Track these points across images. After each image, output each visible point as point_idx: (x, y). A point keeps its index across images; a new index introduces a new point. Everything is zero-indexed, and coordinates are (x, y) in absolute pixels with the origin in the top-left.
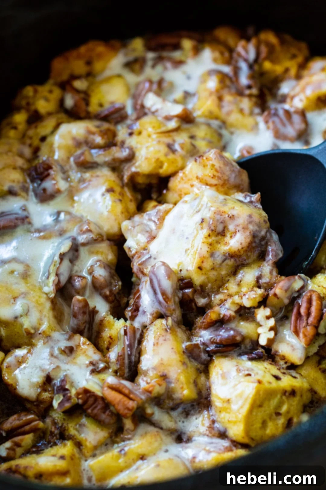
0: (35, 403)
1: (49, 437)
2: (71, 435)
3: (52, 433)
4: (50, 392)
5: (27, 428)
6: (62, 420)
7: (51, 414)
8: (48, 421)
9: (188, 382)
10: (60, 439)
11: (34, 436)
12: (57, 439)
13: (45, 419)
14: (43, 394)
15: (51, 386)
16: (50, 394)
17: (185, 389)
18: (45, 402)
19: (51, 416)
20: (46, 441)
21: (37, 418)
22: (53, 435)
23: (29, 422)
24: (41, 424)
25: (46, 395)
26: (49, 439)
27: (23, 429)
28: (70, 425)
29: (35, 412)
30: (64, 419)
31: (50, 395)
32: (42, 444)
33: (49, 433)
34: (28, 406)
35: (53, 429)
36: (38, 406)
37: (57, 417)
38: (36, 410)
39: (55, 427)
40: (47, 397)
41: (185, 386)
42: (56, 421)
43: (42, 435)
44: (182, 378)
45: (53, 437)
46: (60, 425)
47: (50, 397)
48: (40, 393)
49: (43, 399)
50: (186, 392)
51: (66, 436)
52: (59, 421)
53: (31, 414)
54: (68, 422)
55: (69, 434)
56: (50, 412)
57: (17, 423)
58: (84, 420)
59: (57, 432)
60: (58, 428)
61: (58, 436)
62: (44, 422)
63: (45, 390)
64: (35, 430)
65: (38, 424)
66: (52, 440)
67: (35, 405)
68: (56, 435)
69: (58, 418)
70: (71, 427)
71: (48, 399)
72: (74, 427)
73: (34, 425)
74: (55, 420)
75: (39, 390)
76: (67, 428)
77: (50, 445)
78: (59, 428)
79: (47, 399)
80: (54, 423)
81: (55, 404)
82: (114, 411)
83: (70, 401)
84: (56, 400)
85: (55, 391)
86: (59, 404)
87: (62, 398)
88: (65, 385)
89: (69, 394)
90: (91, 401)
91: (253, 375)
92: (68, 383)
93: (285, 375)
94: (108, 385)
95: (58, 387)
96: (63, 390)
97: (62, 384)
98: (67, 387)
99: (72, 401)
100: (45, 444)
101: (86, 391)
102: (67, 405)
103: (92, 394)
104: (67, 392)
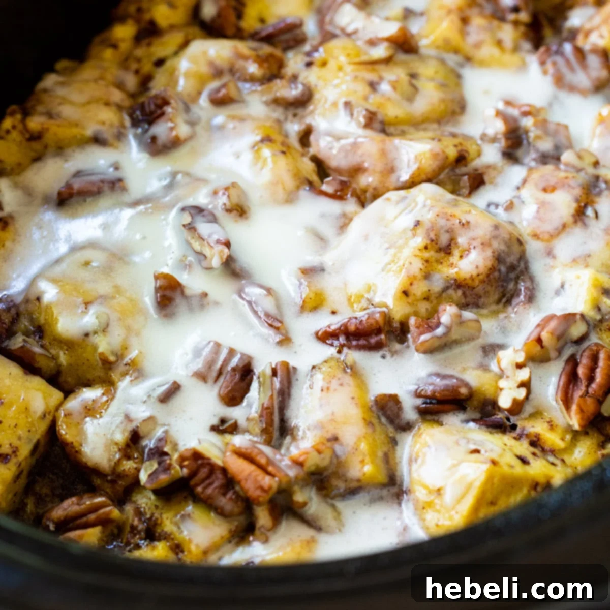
0: (109, 478)
1: (127, 535)
2: (166, 533)
3: (133, 528)
4: (136, 461)
5: (92, 517)
6: (153, 507)
7: (134, 499)
8: (129, 509)
9: (373, 454)
10: (145, 539)
11: (103, 532)
12: (141, 539)
13: (124, 507)
14: (124, 462)
15: (137, 450)
16: (136, 463)
17: (367, 464)
18: (127, 476)
19: (135, 502)
20: (122, 542)
21: (109, 502)
22: (135, 532)
23: (96, 508)
24: (115, 513)
25: (128, 465)
26: (127, 539)
27: (84, 519)
28: (164, 516)
29: (107, 493)
30: (156, 507)
31: (135, 465)
32: (115, 546)
33: (128, 529)
34: (97, 482)
35: (136, 522)
36: (113, 482)
37: (144, 503)
38: (108, 490)
39: (140, 520)
40: (130, 468)
41: (367, 459)
42: (142, 510)
43: (116, 531)
44: (364, 446)
45: (135, 535)
46: (148, 516)
47: (136, 469)
48: (119, 460)
49: (124, 470)
50: (368, 469)
51: (157, 535)
52: (147, 510)
53: (101, 495)
54: (162, 511)
55: (163, 530)
56: (134, 494)
57: (76, 509)
58: (190, 508)
59: (141, 527)
60: (145, 522)
61: (143, 534)
62: (122, 511)
63: (128, 457)
64: (104, 522)
65: (110, 512)
66: (132, 541)
67: (108, 481)
68: (139, 532)
69: (147, 504)
70: (167, 518)
71: (133, 471)
72: (171, 519)
73: (104, 513)
74: (141, 507)
75: (118, 456)
76: (159, 521)
77: (128, 548)
78: (147, 521)
79: (130, 472)
80: (139, 513)
81: (143, 477)
82: (241, 493)
83: (169, 472)
84: (146, 470)
85: (146, 456)
86: (150, 476)
87: (155, 466)
88: (163, 447)
89: (168, 461)
90: (204, 472)
91: (483, 452)
92: (168, 443)
93: (536, 458)
94: (234, 448)
95: (151, 450)
96: (159, 453)
97: (159, 445)
98: (166, 449)
99: (173, 472)
100: (120, 547)
101: (197, 456)
102: (164, 478)
103: (206, 461)
104: (166, 458)
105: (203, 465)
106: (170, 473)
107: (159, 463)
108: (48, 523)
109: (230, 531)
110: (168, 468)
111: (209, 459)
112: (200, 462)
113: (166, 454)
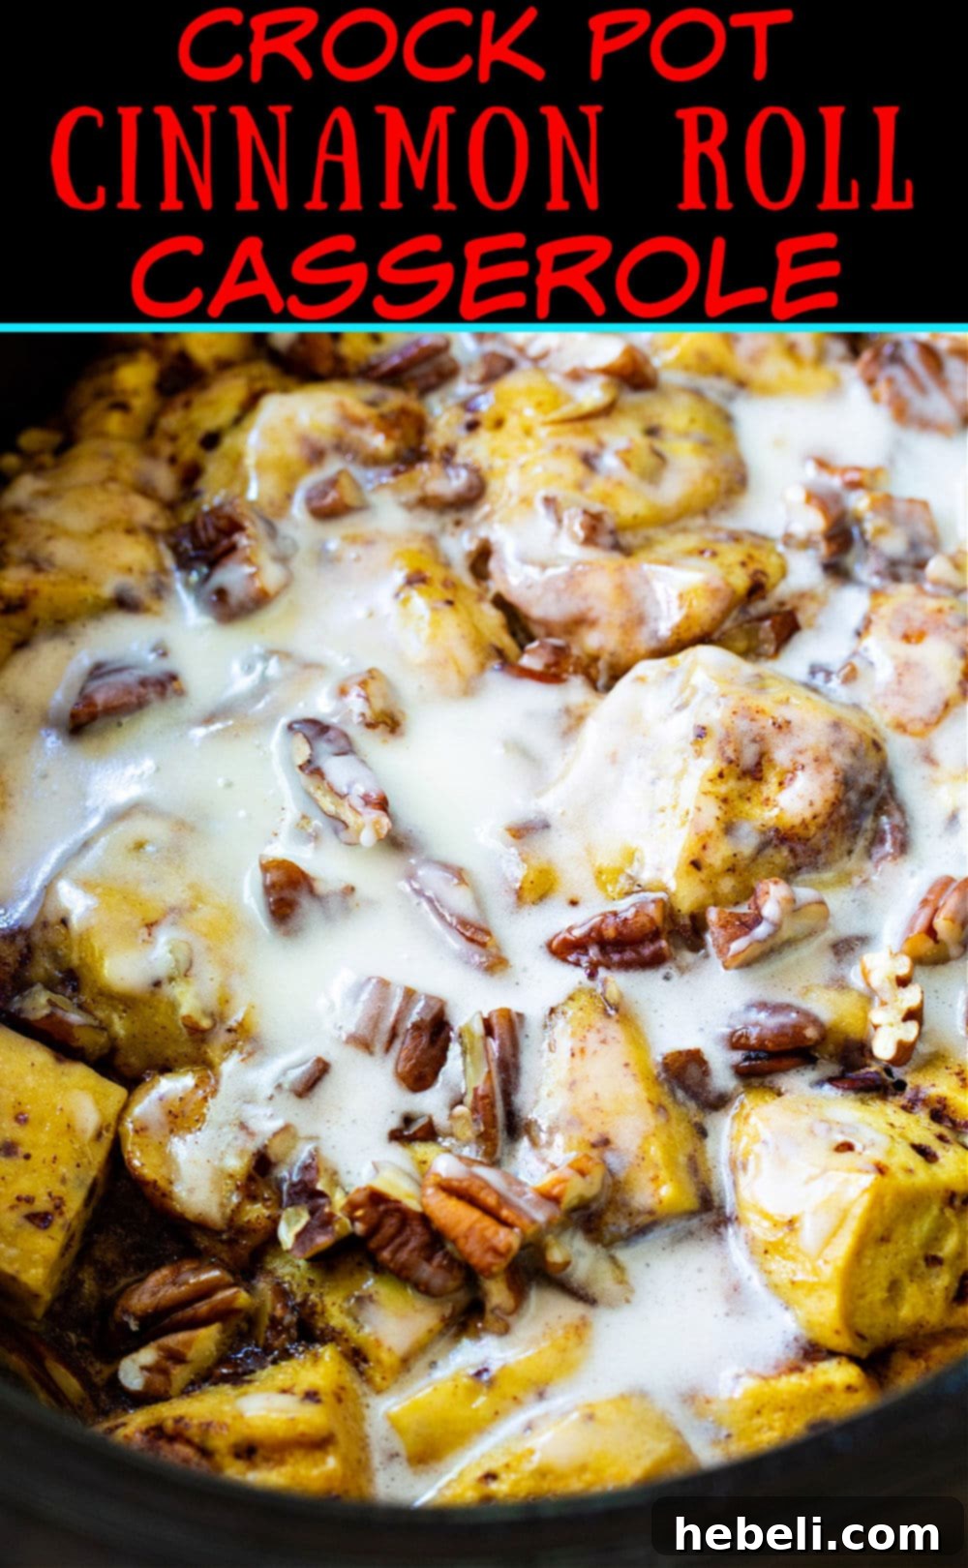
0: (225, 1237)
1: (263, 1332)
2: (333, 1330)
3: (275, 1323)
4: (269, 1203)
5: (203, 1307)
6: (305, 1283)
7: (270, 1267)
8: (263, 1285)
9: (672, 1163)
10: (299, 1340)
11: (223, 1331)
12: (292, 1341)
13: (254, 1282)
14: (248, 1207)
15: (269, 1187)
16: (267, 1208)
17: (664, 1183)
18: (254, 1231)
19: (271, 1273)
20: (257, 1346)
21: (229, 1278)
22: (280, 1328)
23: (207, 1292)
24: (242, 1298)
25: (256, 1212)
26: (267, 1339)
27: (189, 1312)
28: (328, 1300)
29: (222, 1260)
30: (311, 1282)
31: (266, 1212)
32: (247, 1355)
33: (266, 1321)
34: (203, 1242)
35: (279, 1312)
36: (231, 1243)
37: (288, 1274)
38: (224, 1256)
39: (285, 1306)
40: (258, 1217)
41: (664, 1174)
42: (286, 1286)
43: (244, 1326)
44: (655, 1151)
45: (279, 1333)
46: (299, 1299)
47: (269, 1217)
48: (239, 1206)
49: (249, 1222)
50: (666, 1192)
51: (318, 1332)
52: (295, 1287)
53: (214, 1266)
54: (324, 1290)
55: (327, 1325)
56: (268, 1258)
57: (171, 1292)
58: (370, 1284)
59: (289, 1319)
60: (293, 1309)
61: (293, 1331)
62: (250, 1290)
63: (252, 1197)
64: (224, 1314)
65: (234, 1297)
66: (277, 1343)
67: (222, 1242)
68: (287, 1329)
69: (293, 1276)
70: (334, 1304)
71: (264, 1222)
72: (340, 1306)
73: (222, 1301)
74: (284, 1282)
75: (235, 1199)
76: (319, 1309)
77: (270, 1358)
78: (297, 1308)
79: (260, 1224)
80: (282, 1293)
81: (287, 1235)
82: (456, 1255)
83: (330, 1228)
84: (289, 1224)
85: (285, 1198)
86: (299, 1236)
87: (305, 1218)
88: (313, 1181)
89: (327, 1210)
90: (390, 1225)
91: (858, 1147)
92: (322, 1173)
93: (947, 1146)
94: (438, 1179)
95: (293, 1185)
96: (307, 1193)
97: (307, 1177)
98: (320, 1186)
99: (337, 1227)
100: (256, 1354)
101: (376, 1198)
102: (323, 1240)
103: (392, 1206)
104: (322, 1201)
105: (387, 1213)
106: (333, 1230)
107: (312, 1213)
108: (126, 1318)
109: (443, 1319)
110: (327, 1221)
111: (397, 1202)
112: (382, 1208)
113: (322, 1194)
